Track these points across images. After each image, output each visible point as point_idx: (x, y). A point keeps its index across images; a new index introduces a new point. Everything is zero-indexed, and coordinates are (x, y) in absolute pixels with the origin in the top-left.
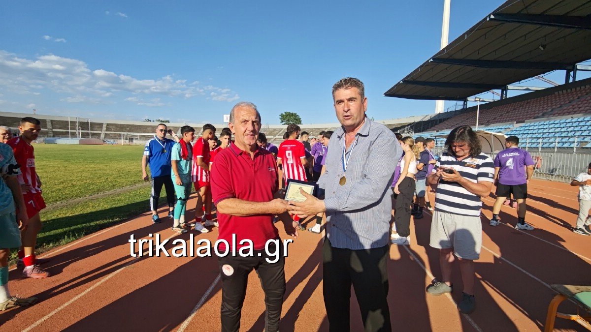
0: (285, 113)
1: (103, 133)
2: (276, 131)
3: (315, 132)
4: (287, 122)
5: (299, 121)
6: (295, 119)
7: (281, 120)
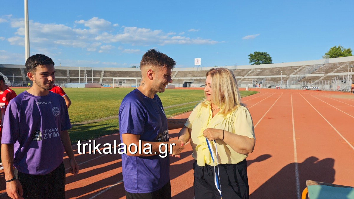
0: (255, 53)
1: (101, 78)
2: (245, 71)
3: (287, 71)
4: (256, 62)
5: (269, 60)
6: (264, 59)
7: (250, 60)
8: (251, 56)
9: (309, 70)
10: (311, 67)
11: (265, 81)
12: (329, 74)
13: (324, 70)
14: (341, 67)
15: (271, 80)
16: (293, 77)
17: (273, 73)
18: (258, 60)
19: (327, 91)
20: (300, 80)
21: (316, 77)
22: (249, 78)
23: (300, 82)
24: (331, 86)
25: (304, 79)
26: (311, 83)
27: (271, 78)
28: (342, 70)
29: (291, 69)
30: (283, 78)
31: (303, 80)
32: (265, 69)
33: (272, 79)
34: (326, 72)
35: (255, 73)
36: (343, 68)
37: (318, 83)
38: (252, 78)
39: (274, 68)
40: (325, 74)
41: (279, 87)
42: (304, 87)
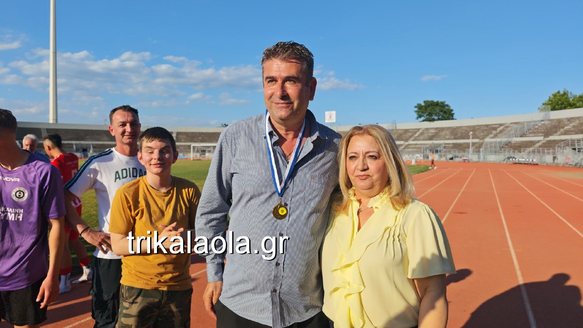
0: (425, 102)
2: (410, 132)
3: (480, 133)
4: (428, 117)
5: (448, 114)
6: (441, 111)
7: (418, 114)
8: (419, 107)
9: (516, 131)
10: (521, 126)
11: (444, 150)
12: (552, 138)
13: (543, 131)
14: (571, 125)
15: (452, 148)
16: (491, 143)
17: (457, 135)
18: (430, 114)
19: (548, 166)
20: (503, 147)
21: (529, 141)
22: (416, 144)
23: (502, 151)
24: (554, 158)
25: (508, 145)
26: (520, 152)
27: (454, 144)
28: (572, 131)
29: (486, 128)
30: (474, 144)
31: (507, 148)
32: (442, 129)
33: (456, 146)
34: (547, 134)
35: (426, 135)
36: (574, 127)
37: (534, 152)
38: (421, 144)
39: (458, 128)
40: (545, 137)
41: (467, 158)
42: (509, 158)
